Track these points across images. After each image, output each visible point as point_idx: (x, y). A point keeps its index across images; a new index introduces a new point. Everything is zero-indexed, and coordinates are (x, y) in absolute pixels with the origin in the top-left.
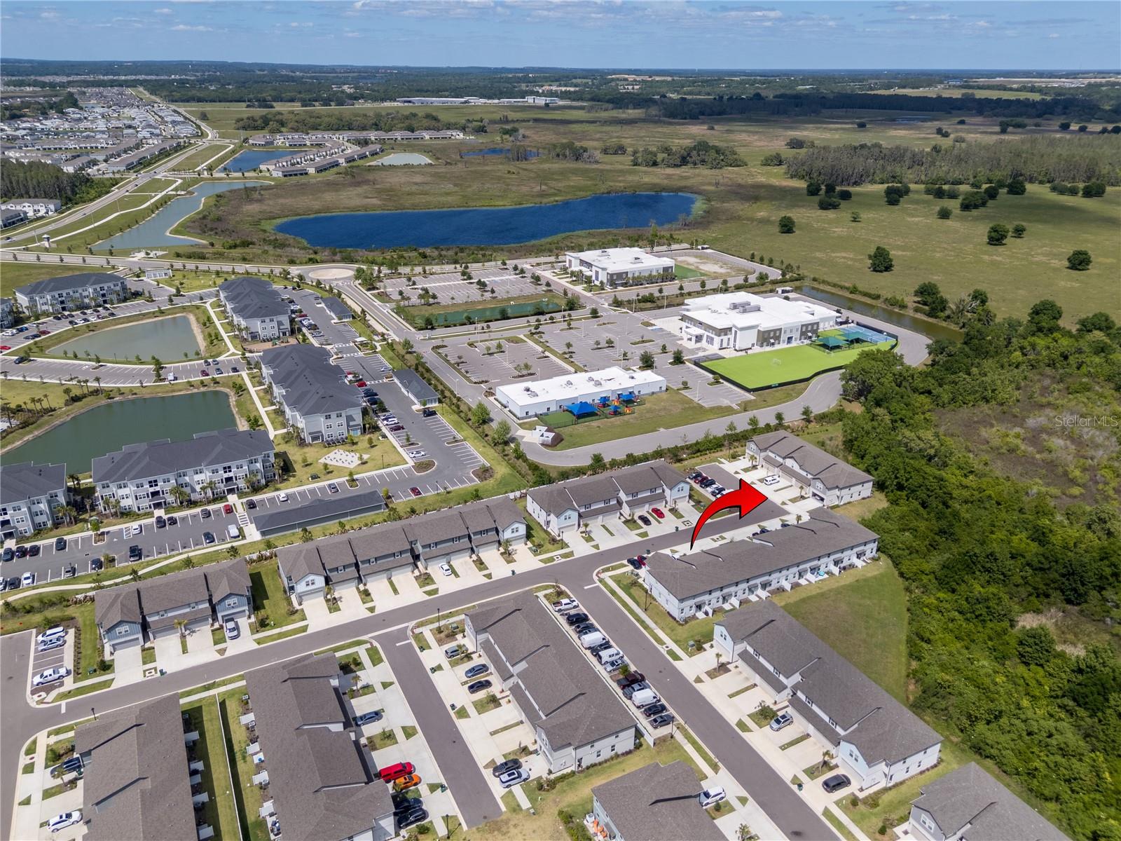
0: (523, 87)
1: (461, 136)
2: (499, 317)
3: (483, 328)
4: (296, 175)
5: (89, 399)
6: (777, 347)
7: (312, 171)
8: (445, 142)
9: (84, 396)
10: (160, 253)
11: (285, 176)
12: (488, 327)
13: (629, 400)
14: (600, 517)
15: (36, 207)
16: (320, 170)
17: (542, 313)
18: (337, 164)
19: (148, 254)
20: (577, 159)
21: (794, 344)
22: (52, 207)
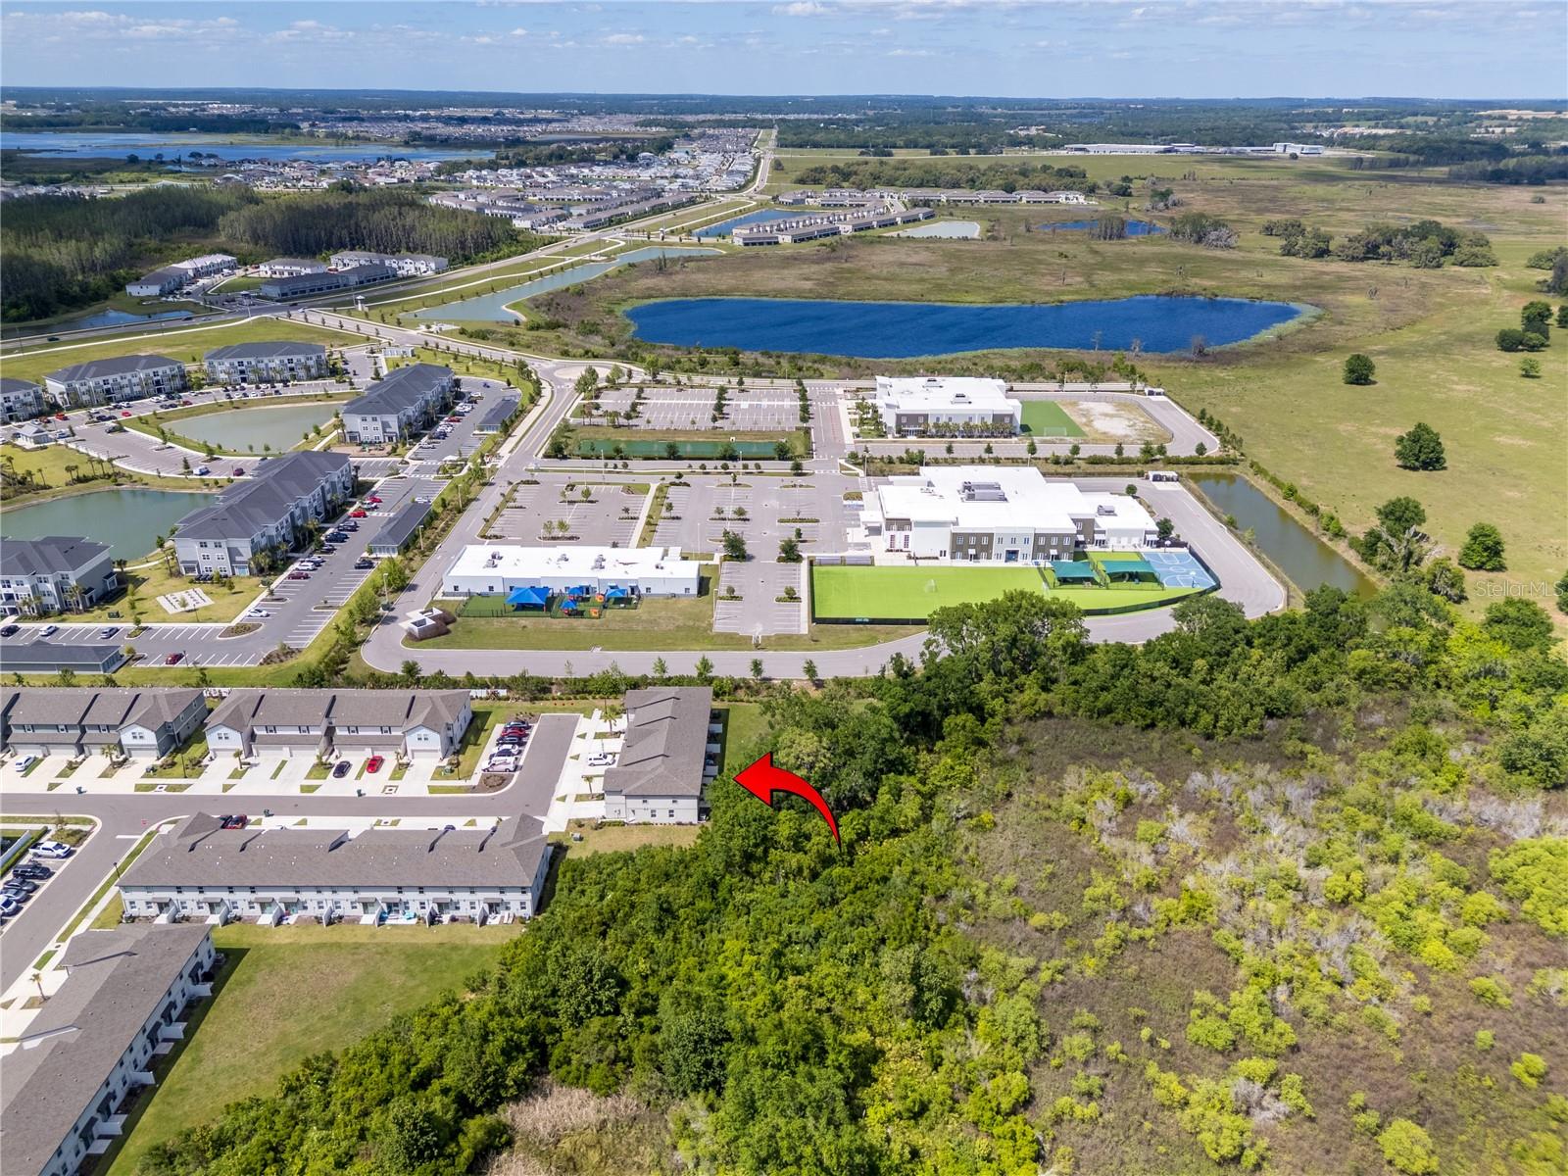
0: (1309, 128)
1: (1082, 199)
2: (665, 455)
3: (616, 467)
4: (761, 244)
5: (99, 481)
6: (983, 563)
7: (786, 239)
8: (1049, 207)
9: (94, 478)
10: (446, 327)
11: (746, 244)
12: (625, 466)
13: (624, 598)
14: (286, 749)
15: (418, 265)
16: (798, 240)
17: (734, 458)
18: (836, 232)
19: (429, 327)
20: (1199, 240)
21: (1020, 563)
22: (433, 266)
